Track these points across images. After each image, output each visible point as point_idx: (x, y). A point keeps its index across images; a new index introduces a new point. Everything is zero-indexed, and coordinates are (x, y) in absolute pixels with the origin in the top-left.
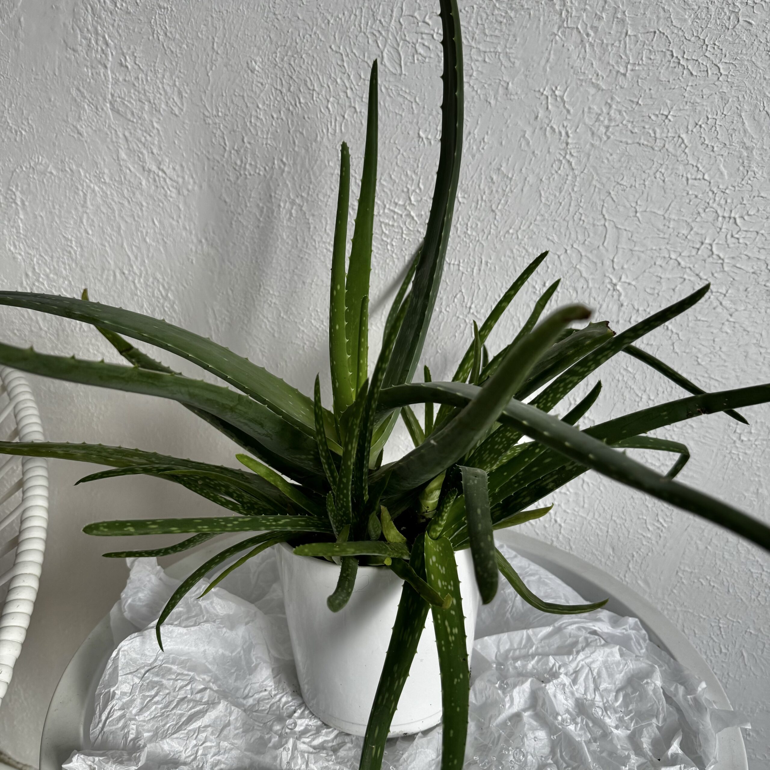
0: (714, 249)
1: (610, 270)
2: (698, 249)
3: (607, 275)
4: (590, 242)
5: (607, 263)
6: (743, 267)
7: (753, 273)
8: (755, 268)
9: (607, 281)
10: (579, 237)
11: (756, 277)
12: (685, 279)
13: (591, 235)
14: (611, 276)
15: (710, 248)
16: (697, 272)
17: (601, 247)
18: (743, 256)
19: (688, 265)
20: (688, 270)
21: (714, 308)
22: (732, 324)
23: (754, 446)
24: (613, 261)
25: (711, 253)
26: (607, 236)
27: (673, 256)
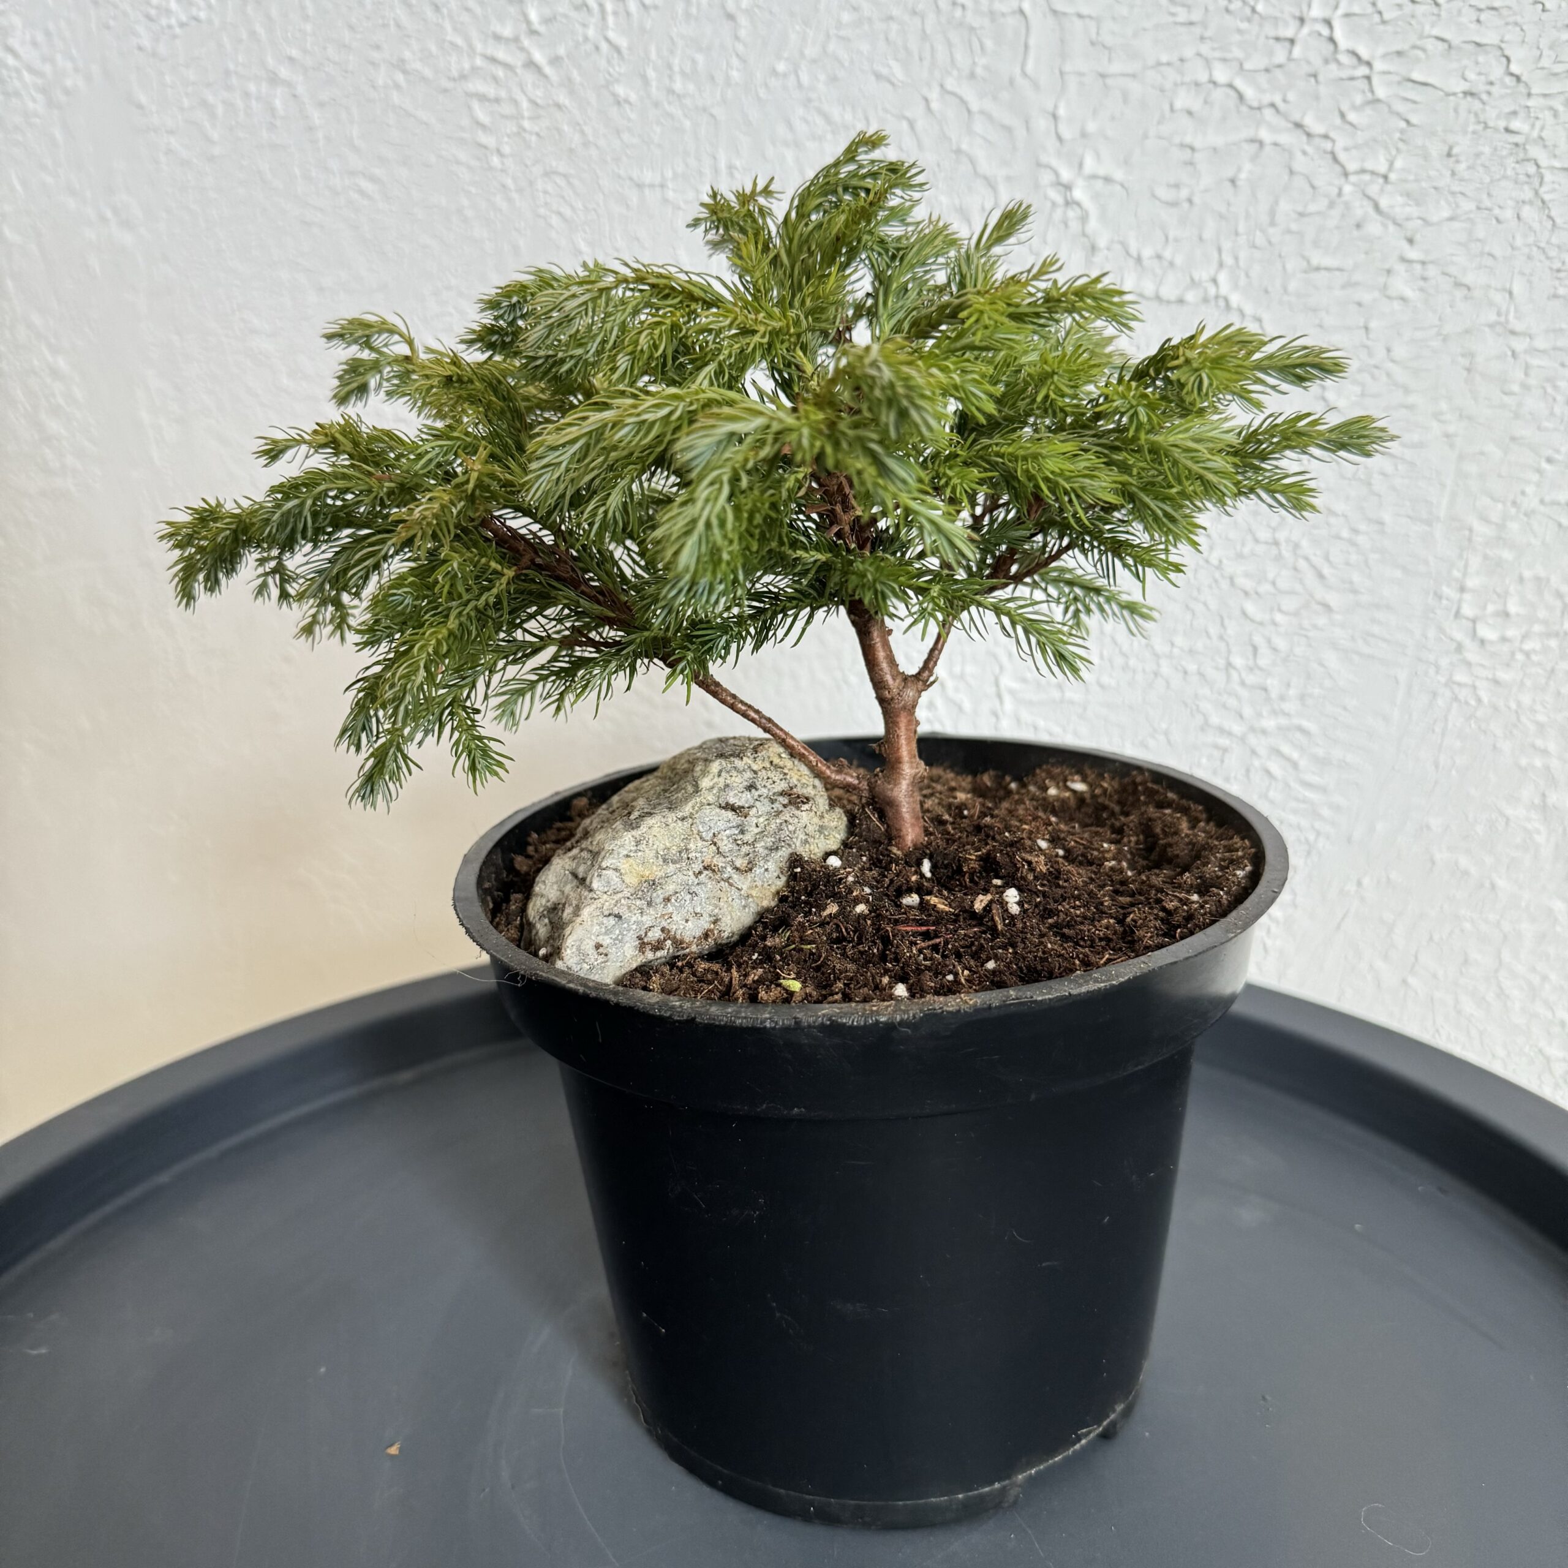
0: (1338, 35)
1: (1051, 143)
2: (1292, 41)
3: (1044, 159)
4: (986, 68)
5: (1042, 124)
6: (1430, 80)
7: (1468, 94)
8: (1471, 75)
9: (1046, 178)
10: (958, 57)
11: (1477, 105)
12: (1261, 143)
13: (989, 44)
14: (1054, 162)
15: (1325, 32)
16: (1296, 117)
17: (1020, 80)
18: (1430, 45)
19: (1267, 99)
20: (1268, 113)
21: (1358, 226)
22: (1418, 267)
23: (1520, 657)
24: (1055, 117)
25: (1331, 47)
26: (1032, 42)
27: (1221, 75)
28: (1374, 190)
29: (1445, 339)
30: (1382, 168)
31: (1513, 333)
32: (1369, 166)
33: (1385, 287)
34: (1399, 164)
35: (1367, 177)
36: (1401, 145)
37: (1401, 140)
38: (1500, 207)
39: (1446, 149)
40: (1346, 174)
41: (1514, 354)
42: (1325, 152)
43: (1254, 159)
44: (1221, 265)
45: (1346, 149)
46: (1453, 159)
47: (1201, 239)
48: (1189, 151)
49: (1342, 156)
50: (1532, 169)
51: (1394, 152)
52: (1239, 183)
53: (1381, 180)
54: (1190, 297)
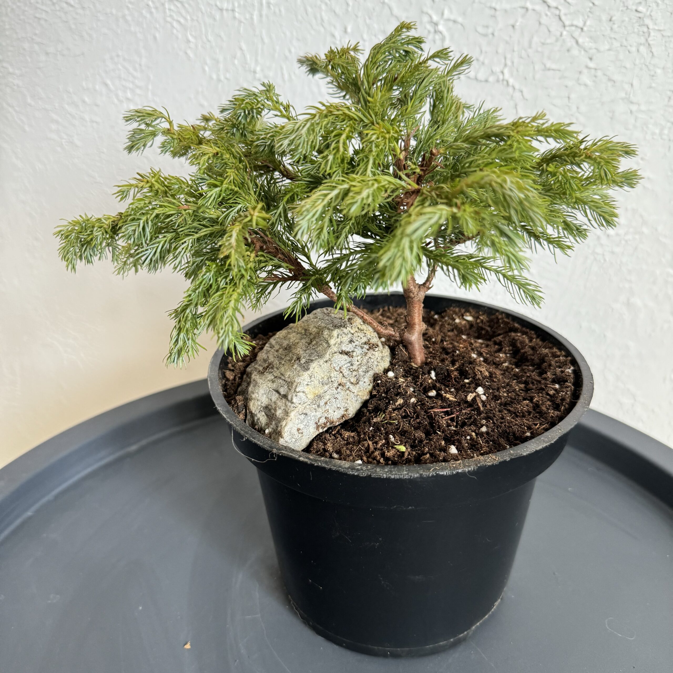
28: (577, 33)
29: (603, 104)
30: (581, 24)
31: (632, 103)
32: (575, 23)
33: (578, 79)
34: (588, 23)
35: (573, 28)
36: (590, 15)
37: (590, 12)
38: (631, 46)
39: (609, 17)
40: (564, 26)
41: (631, 112)
42: (556, 15)
43: (523, 16)
44: (506, 65)
45: (565, 15)
46: (612, 22)
47: (497, 52)
48: (494, 10)
49: (563, 18)
50: (645, 29)
51: (586, 17)
52: (516, 27)
53: (580, 30)
54: (491, 79)
